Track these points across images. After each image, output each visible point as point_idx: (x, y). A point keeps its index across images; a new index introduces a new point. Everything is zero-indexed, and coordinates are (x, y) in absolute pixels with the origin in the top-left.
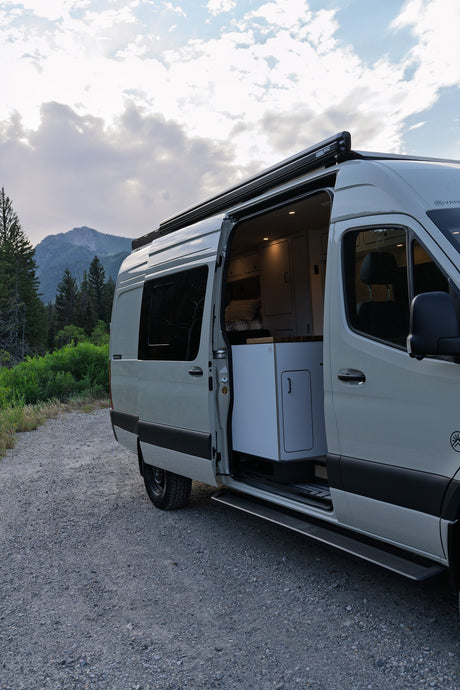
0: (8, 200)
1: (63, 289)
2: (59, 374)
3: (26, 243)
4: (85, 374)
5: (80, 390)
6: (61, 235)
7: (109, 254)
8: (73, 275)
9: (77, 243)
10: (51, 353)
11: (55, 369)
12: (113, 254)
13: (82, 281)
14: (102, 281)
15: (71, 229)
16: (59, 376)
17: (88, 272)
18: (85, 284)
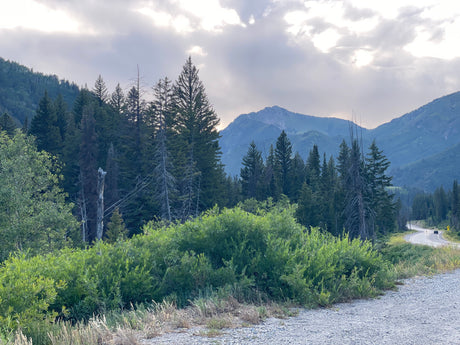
0: (194, 69)
1: (248, 163)
2: (186, 255)
3: (211, 113)
4: (228, 259)
5: (216, 283)
6: (253, 114)
7: (298, 133)
8: (258, 148)
9: (268, 122)
10: (183, 222)
11: (184, 246)
12: (302, 133)
13: (268, 155)
14: (289, 156)
15: (263, 108)
16: (186, 259)
17: (275, 147)
18: (271, 158)
